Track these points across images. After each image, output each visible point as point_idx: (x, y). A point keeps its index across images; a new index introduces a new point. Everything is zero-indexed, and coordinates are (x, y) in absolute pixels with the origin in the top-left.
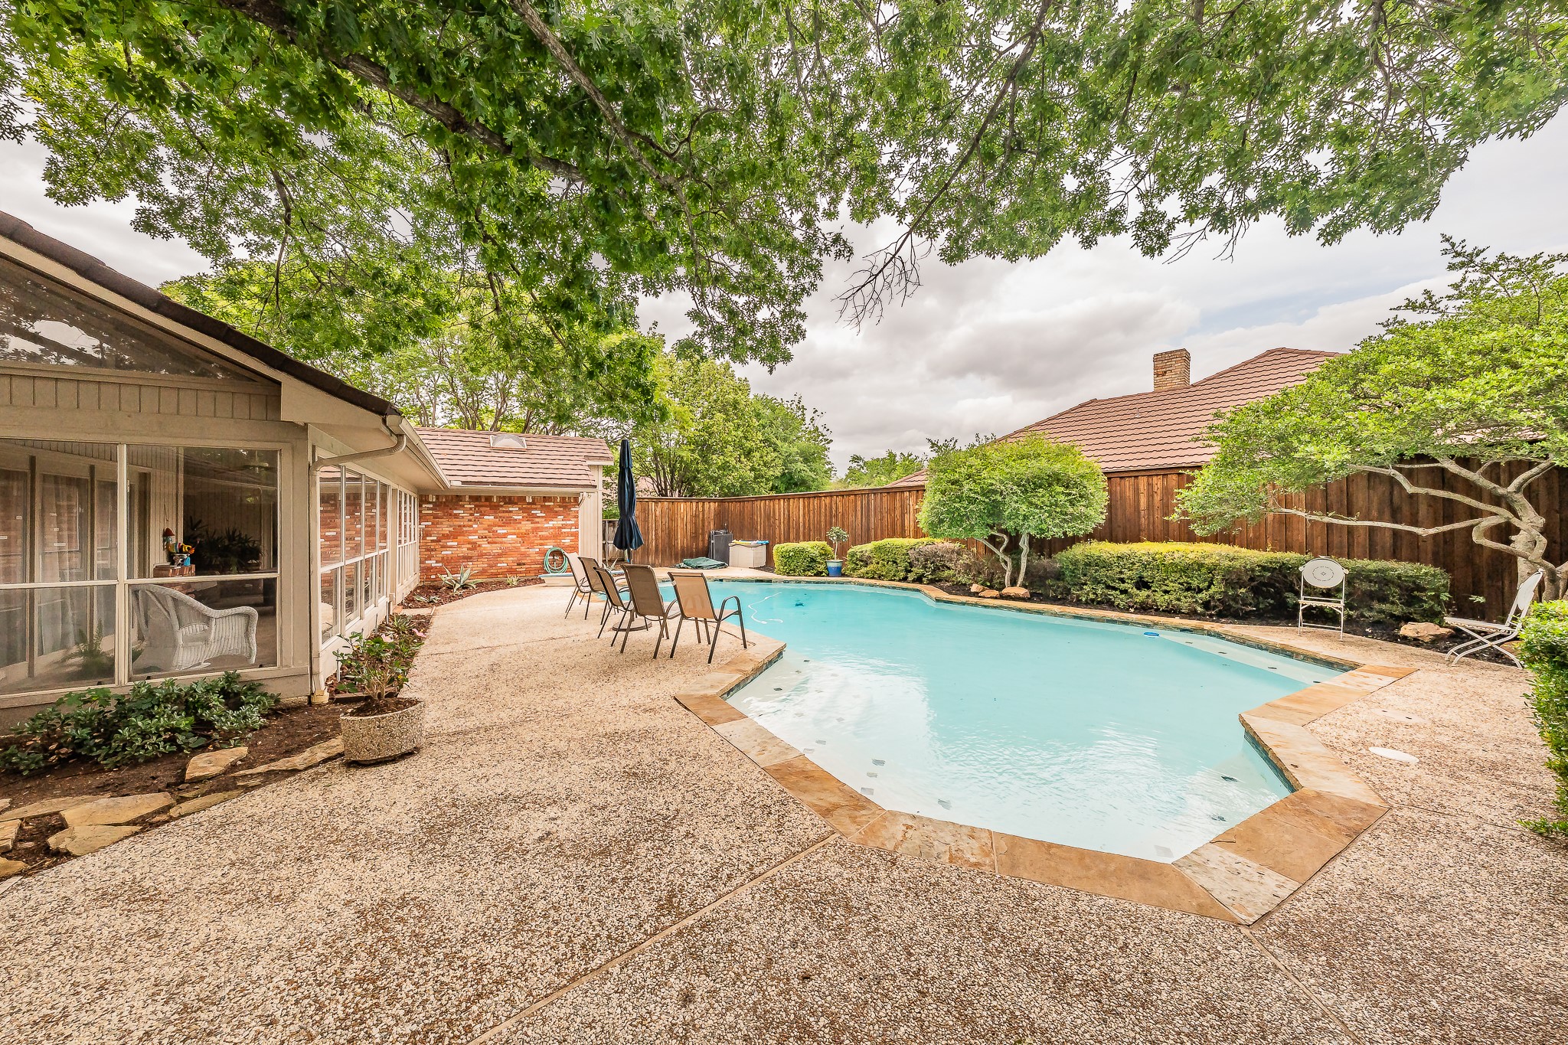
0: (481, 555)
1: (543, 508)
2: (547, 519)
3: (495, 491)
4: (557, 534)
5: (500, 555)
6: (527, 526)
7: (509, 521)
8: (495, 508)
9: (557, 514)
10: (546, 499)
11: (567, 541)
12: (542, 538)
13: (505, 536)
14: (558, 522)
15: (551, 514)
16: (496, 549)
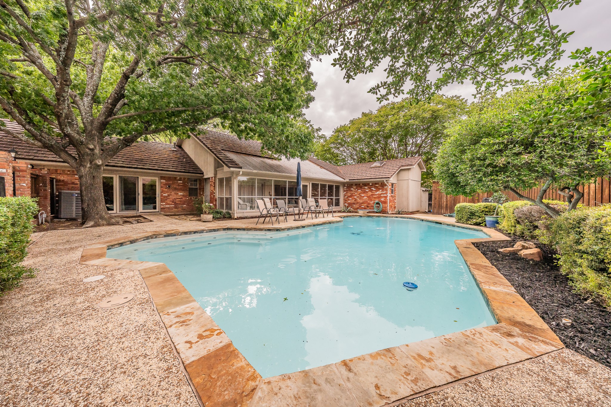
0: (357, 203)
1: (376, 187)
2: (376, 191)
3: (361, 182)
4: (379, 197)
5: (362, 203)
6: (370, 193)
7: (365, 192)
8: (361, 187)
9: (379, 189)
10: (376, 184)
11: (383, 199)
12: (375, 198)
13: (363, 197)
14: (379, 192)
15: (378, 189)
16: (361, 201)
